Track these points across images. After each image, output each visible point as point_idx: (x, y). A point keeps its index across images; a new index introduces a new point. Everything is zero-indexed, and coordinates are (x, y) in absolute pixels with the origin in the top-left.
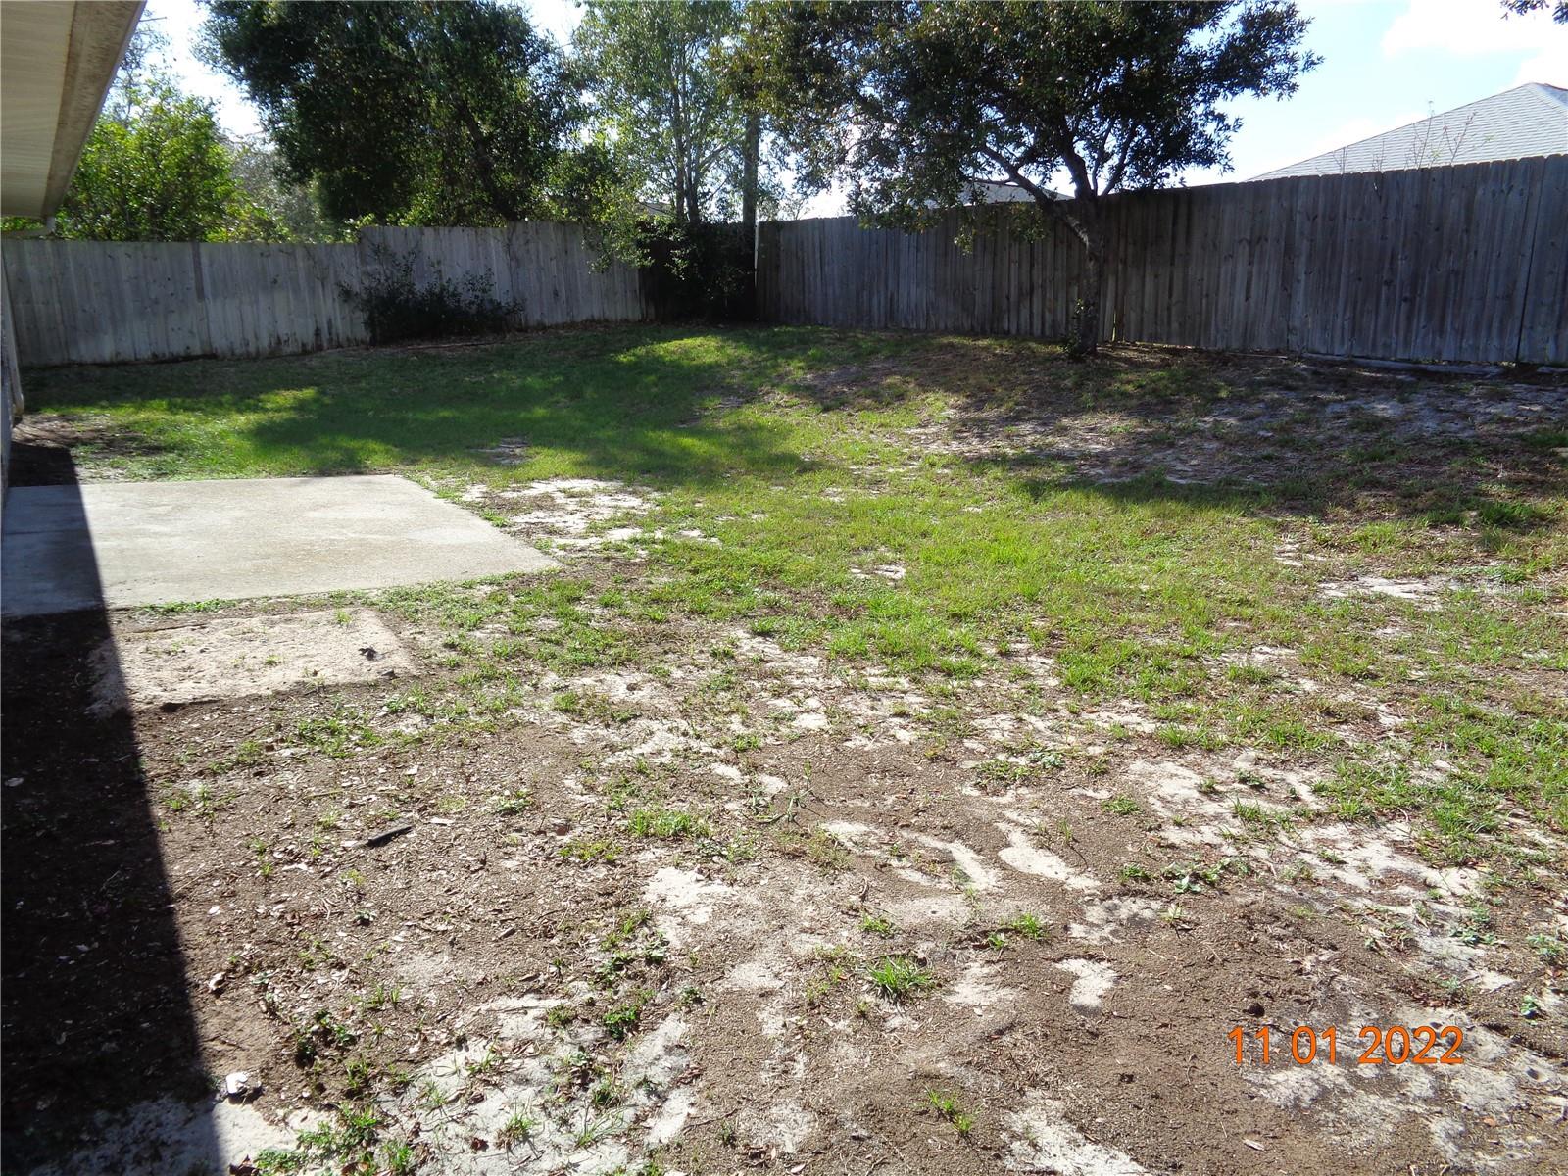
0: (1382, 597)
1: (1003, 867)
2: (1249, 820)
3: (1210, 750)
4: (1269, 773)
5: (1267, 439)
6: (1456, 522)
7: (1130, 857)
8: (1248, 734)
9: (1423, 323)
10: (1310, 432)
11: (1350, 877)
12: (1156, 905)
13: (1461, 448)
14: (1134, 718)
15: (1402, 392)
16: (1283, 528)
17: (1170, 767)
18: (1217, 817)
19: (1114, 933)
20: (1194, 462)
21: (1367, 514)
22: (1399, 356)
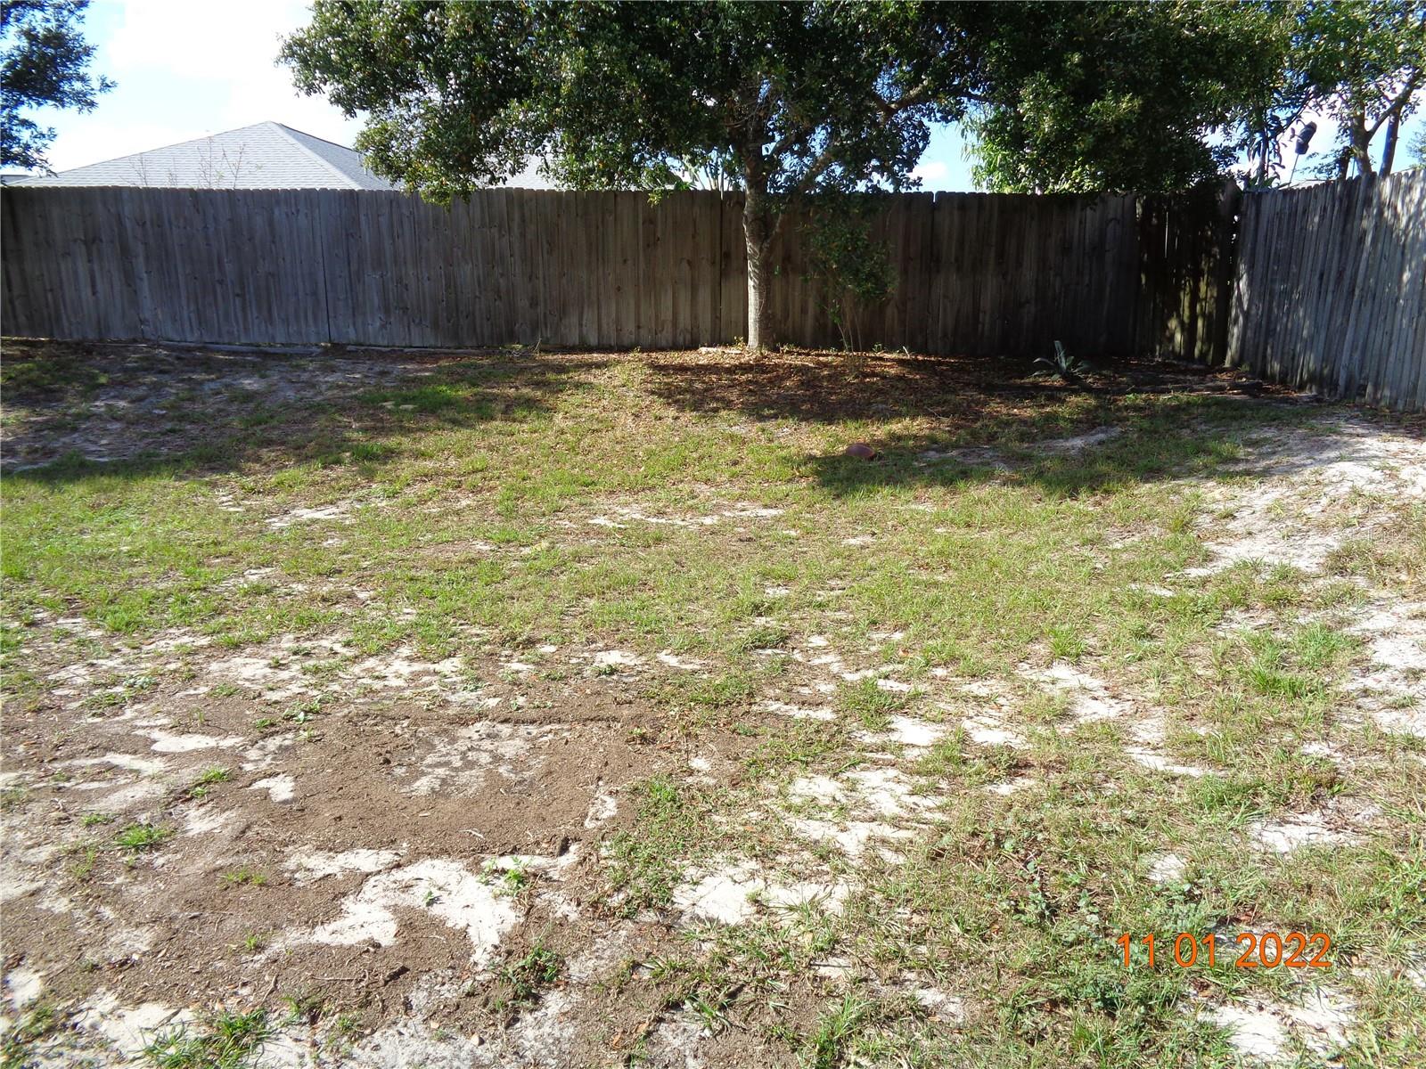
0: (315, 521)
1: (163, 755)
2: (316, 673)
3: (260, 643)
4: (308, 645)
5: (163, 416)
6: (339, 462)
7: (252, 715)
8: (281, 625)
9: (255, 315)
10: (198, 407)
11: (394, 682)
12: (290, 735)
13: (319, 409)
14: (186, 639)
15: (258, 370)
16: (214, 485)
17: (239, 661)
18: (292, 678)
19: (274, 759)
20: (104, 442)
21: (273, 465)
22: (243, 341)
